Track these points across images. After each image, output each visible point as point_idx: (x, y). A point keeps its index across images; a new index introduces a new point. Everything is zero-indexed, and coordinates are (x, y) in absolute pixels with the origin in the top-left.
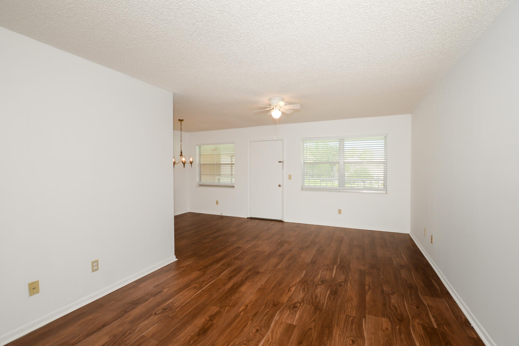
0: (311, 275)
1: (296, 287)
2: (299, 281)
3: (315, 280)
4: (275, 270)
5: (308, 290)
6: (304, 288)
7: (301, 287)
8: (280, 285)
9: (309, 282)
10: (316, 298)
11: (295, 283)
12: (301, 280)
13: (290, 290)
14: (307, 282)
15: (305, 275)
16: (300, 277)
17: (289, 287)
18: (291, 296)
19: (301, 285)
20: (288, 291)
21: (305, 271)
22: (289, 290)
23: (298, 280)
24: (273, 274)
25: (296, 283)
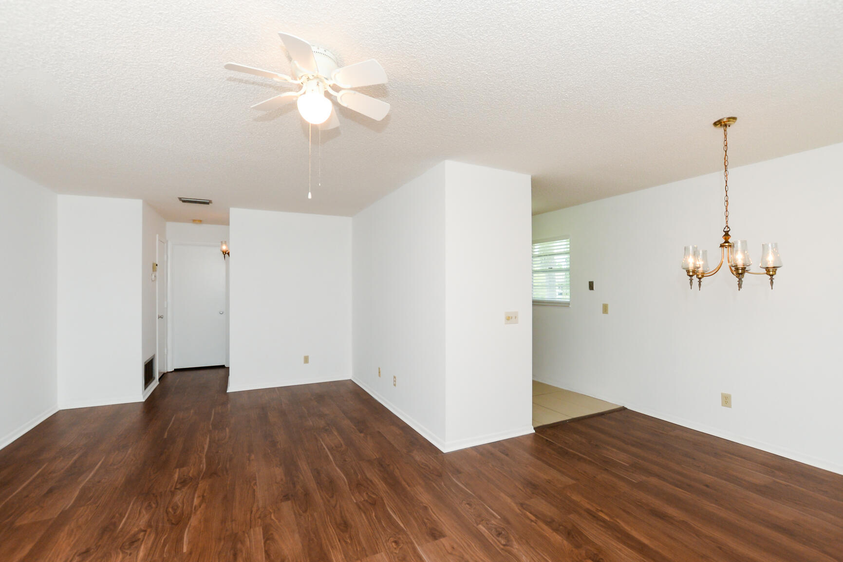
0: (164, 545)
1: (192, 505)
2: (191, 519)
3: (153, 536)
4: (259, 517)
5: (166, 511)
6: (175, 510)
7: (182, 510)
8: (225, 497)
9: (168, 525)
10: (150, 505)
11: (198, 512)
12: (187, 524)
13: (201, 498)
14: (173, 524)
15: (182, 538)
16: (191, 529)
17: (207, 501)
18: (195, 490)
19: (184, 514)
20: (205, 495)
21: (185, 550)
22: (203, 496)
23: (194, 521)
24: (254, 509)
25: (195, 513)
